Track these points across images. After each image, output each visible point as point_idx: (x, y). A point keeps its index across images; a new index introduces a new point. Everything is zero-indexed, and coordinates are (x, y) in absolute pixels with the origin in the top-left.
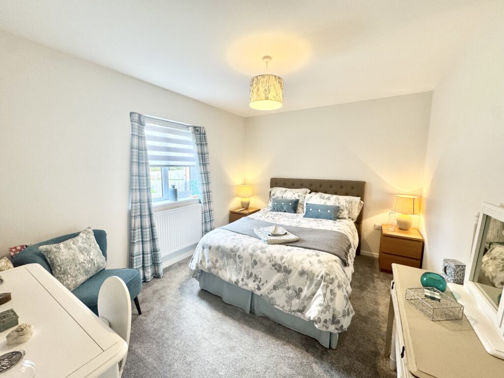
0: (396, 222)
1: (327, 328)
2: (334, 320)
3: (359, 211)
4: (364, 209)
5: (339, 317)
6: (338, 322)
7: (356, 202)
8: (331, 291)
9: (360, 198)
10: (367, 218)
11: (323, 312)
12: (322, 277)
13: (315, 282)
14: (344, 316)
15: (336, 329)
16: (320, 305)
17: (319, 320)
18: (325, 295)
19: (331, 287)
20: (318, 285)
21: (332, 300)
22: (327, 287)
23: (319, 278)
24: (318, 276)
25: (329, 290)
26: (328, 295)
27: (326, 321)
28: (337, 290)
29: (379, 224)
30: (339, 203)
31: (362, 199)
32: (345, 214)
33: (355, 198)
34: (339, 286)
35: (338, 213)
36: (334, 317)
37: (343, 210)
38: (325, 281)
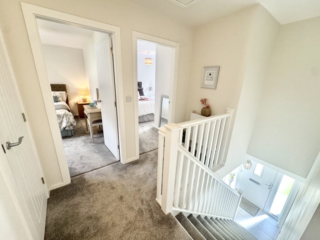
0: (82, 99)
1: (70, 128)
2: (72, 125)
3: (66, 98)
4: (68, 96)
5: (73, 123)
6: (73, 125)
7: (64, 94)
8: (68, 117)
9: (65, 92)
10: (70, 100)
11: (67, 123)
12: (64, 115)
13: (61, 117)
14: (74, 123)
15: (73, 127)
16: (66, 122)
17: (67, 126)
18: (66, 119)
19: (67, 116)
20: (63, 117)
21: (69, 120)
22: (66, 117)
23: (63, 115)
24: (62, 115)
25: (67, 117)
26: (68, 119)
27: (69, 126)
28: (70, 117)
29: (76, 102)
30: (56, 95)
31: (66, 92)
32: (60, 99)
33: (63, 92)
34: (70, 116)
35: (57, 99)
36: (71, 124)
37: (59, 98)
38: (65, 115)
